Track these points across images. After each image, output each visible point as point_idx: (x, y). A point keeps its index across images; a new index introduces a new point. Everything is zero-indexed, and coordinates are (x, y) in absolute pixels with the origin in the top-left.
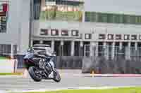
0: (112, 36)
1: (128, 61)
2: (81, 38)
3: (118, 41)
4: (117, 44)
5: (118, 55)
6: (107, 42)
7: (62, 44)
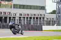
0: (25, 14)
1: (32, 25)
2: (12, 15)
3: (27, 17)
4: (27, 18)
5: (27, 23)
6: (23, 17)
7: (3, 18)
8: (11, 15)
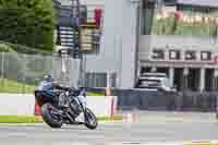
2: (215, 64)
8: (213, 61)
